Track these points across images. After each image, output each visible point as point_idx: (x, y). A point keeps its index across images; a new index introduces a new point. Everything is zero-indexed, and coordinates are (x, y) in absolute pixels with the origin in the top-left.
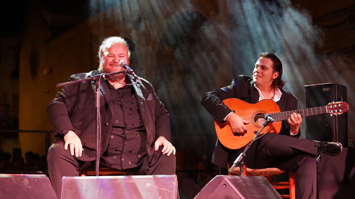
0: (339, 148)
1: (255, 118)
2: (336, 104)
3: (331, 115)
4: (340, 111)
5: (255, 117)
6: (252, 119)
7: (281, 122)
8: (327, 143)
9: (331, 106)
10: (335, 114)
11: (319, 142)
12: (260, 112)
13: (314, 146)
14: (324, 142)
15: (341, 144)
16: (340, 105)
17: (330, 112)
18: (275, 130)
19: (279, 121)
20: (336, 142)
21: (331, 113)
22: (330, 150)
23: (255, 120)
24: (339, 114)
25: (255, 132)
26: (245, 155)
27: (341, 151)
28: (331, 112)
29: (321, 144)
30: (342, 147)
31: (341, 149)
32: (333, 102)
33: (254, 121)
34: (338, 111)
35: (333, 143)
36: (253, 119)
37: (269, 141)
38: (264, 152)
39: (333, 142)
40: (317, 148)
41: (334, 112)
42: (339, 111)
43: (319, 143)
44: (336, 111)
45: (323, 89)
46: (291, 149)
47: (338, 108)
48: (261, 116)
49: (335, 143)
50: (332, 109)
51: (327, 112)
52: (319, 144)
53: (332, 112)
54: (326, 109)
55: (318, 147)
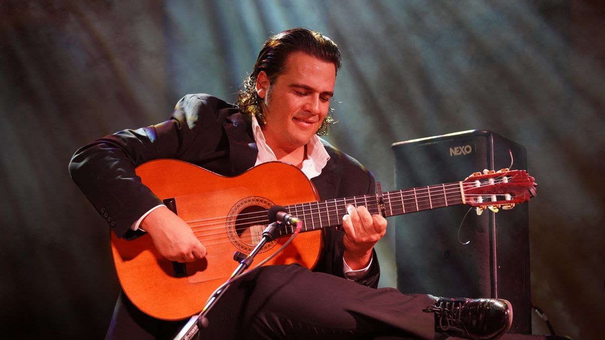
0: (500, 313)
1: (237, 222)
2: (494, 177)
3: (479, 212)
4: (508, 197)
5: (238, 217)
6: (230, 223)
7: (319, 232)
8: (463, 303)
9: (478, 184)
10: (491, 208)
11: (437, 299)
12: (254, 203)
13: (424, 311)
14: (453, 299)
15: (506, 302)
16: (506, 180)
17: (472, 202)
18: (298, 257)
19: (313, 230)
20: (493, 297)
21: (479, 205)
22: (474, 322)
23: (237, 227)
24: (505, 208)
25: (238, 258)
26: (204, 320)
27: (508, 323)
28: (476, 199)
29: (444, 305)
30: (510, 312)
31: (508, 315)
32: (486, 171)
33: (233, 230)
34: (501, 199)
35: (482, 300)
36: (233, 225)
37: (280, 288)
38: (263, 323)
39: (483, 298)
40: (431, 317)
41: (488, 201)
42: (504, 198)
43: (439, 301)
44: (494, 199)
45: (451, 150)
46: (349, 315)
47: (500, 189)
48: (259, 214)
49: (488, 300)
50: (480, 191)
51: (464, 201)
52: (438, 304)
53: (480, 200)
54: (462, 191)
55: (436, 316)
